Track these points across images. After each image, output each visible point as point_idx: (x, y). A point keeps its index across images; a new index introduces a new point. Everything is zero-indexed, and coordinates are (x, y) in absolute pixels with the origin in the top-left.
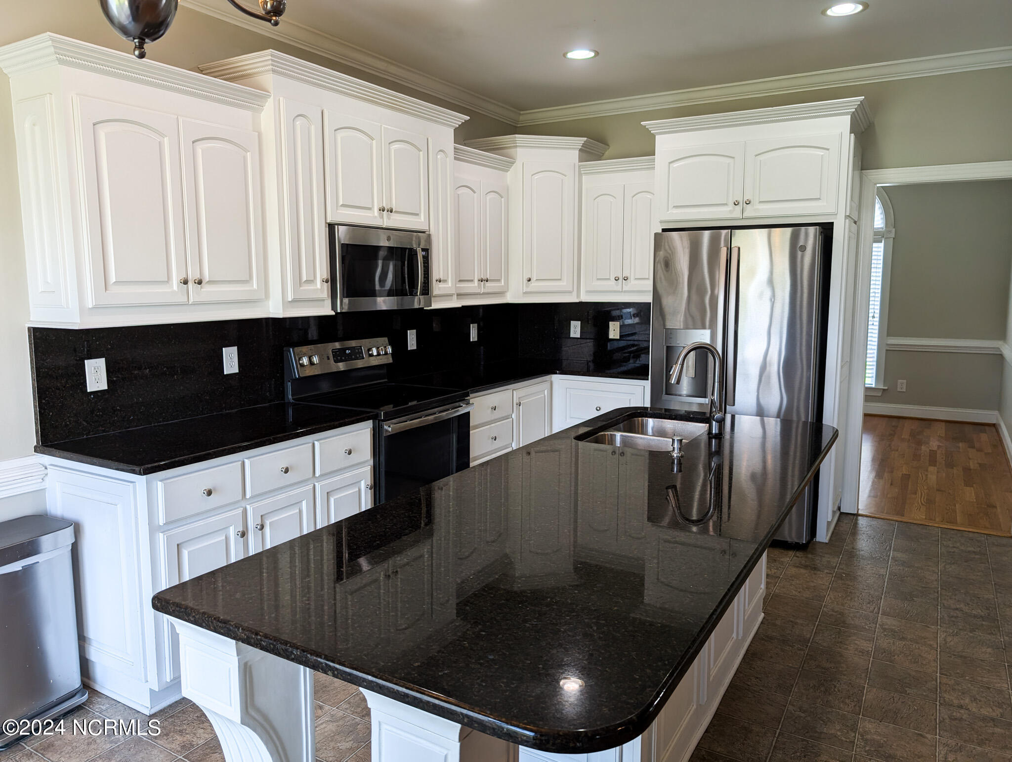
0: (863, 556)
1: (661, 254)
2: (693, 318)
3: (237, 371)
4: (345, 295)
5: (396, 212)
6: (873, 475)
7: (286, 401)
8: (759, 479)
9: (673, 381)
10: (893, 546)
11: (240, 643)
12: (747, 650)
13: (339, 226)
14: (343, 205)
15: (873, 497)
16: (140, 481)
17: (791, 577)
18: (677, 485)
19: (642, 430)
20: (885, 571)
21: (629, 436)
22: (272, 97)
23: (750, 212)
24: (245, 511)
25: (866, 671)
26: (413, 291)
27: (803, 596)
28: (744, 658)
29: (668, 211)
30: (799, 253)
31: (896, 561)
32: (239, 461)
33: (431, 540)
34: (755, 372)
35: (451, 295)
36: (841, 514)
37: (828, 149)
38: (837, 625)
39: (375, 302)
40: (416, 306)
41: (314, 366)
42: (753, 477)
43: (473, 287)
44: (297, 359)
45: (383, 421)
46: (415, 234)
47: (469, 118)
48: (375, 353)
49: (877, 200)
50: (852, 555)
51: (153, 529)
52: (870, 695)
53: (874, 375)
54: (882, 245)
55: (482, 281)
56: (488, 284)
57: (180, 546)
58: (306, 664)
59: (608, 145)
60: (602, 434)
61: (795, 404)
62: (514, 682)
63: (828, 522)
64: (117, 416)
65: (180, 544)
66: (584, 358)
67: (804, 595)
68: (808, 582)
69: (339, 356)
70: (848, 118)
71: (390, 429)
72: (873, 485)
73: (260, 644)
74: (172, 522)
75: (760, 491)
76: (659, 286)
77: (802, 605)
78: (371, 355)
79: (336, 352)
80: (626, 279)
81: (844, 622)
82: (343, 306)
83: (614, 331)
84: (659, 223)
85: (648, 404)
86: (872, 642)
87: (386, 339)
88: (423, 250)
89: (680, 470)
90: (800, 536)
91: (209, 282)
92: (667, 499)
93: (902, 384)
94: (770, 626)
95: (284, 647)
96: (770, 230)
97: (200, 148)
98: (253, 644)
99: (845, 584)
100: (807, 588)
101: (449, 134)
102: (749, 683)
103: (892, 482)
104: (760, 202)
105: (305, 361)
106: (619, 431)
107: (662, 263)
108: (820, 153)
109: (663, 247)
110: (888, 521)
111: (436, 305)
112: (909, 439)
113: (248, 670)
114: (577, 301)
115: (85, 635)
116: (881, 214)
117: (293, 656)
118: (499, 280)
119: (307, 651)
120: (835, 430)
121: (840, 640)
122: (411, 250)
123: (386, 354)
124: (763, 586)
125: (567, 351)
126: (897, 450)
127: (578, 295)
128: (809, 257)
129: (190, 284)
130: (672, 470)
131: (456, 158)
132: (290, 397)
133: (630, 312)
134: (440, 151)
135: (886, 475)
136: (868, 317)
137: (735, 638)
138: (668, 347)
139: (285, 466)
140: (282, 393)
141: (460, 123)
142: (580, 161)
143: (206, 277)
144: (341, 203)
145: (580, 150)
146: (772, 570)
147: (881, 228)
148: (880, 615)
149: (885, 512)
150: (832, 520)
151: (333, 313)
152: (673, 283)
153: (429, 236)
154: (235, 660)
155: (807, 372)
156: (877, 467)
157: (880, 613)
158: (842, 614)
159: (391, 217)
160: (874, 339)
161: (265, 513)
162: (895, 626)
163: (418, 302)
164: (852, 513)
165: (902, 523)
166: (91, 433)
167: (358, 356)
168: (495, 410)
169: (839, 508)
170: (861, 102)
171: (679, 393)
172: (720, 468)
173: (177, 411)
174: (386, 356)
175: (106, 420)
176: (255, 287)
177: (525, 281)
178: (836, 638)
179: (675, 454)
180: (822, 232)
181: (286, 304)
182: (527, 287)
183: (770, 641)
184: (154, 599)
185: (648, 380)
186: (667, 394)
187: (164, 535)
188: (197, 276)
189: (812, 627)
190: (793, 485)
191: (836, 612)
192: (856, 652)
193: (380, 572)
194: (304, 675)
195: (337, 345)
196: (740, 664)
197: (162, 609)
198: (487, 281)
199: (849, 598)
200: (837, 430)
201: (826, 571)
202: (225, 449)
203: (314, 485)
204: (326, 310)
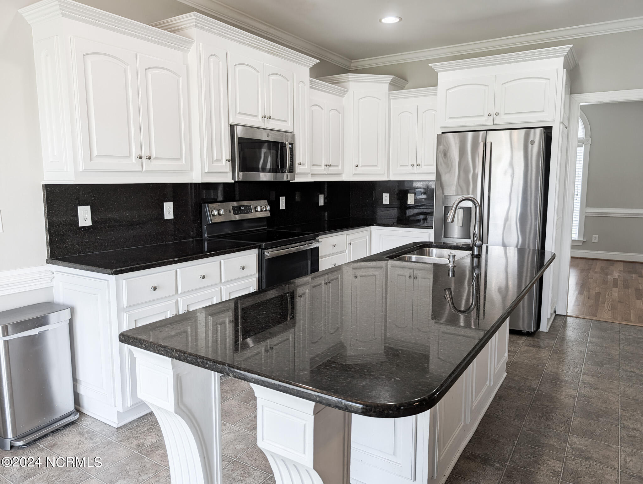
0: (570, 340)
1: (441, 147)
2: (461, 188)
3: (173, 218)
4: (241, 170)
5: (273, 119)
6: (577, 293)
7: (203, 238)
8: (504, 292)
9: (449, 220)
10: (589, 334)
11: (174, 359)
12: (496, 395)
13: (237, 126)
14: (239, 113)
15: (577, 305)
16: (112, 279)
17: (524, 352)
18: (451, 288)
19: (429, 254)
20: (585, 349)
21: (420, 258)
22: (195, 43)
23: (498, 120)
24: (177, 302)
25: (573, 407)
26: (283, 170)
27: (531, 363)
28: (494, 399)
29: (446, 120)
30: (530, 146)
31: (592, 343)
32: (174, 270)
33: (294, 329)
34: (501, 223)
35: (307, 174)
36: (556, 315)
37: (549, 79)
38: (554, 380)
39: (259, 175)
40: (285, 179)
41: (220, 216)
42: (500, 290)
43: (321, 169)
44: (210, 211)
45: (265, 249)
46: (285, 133)
47: (319, 61)
48: (259, 210)
49: (580, 120)
50: (563, 339)
51: (120, 310)
52: (575, 422)
53: (577, 232)
54: (583, 149)
55: (327, 166)
56: (331, 168)
57: (136, 321)
58: (215, 370)
59: (407, 81)
60: (404, 257)
61: (527, 242)
62: (349, 378)
63: (548, 319)
64: (97, 243)
65: (137, 320)
66: (391, 217)
67: (533, 363)
68: (535, 355)
69: (237, 210)
70: (562, 59)
71: (269, 255)
72: (576, 298)
73: (187, 359)
74: (132, 306)
75: (504, 299)
76: (439, 167)
77: (531, 368)
78: (257, 211)
79: (234, 208)
80: (418, 165)
81: (558, 379)
82: (240, 177)
83: (411, 200)
84: (440, 129)
85: (432, 240)
86: (576, 391)
87: (266, 201)
88: (290, 144)
89: (454, 275)
90: (530, 327)
91: (156, 158)
92: (445, 297)
93: (595, 238)
94: (510, 381)
95: (202, 360)
96: (511, 132)
97: (150, 73)
98: (182, 359)
99: (559, 356)
100: (534, 358)
101: (306, 71)
102: (497, 414)
103: (589, 297)
104: (505, 114)
105: (215, 213)
106: (414, 254)
107: (442, 152)
108: (544, 81)
109: (442, 143)
110: (587, 320)
111: (298, 179)
112: (600, 272)
113: (179, 379)
114: (387, 180)
115: (77, 378)
116: (582, 129)
117: (208, 366)
118: (338, 166)
119: (216, 362)
120: (553, 254)
121: (556, 389)
122: (282, 143)
123: (266, 210)
124: (506, 354)
125: (380, 213)
126: (592, 278)
127: (388, 176)
128: (536, 148)
129: (144, 159)
130: (449, 275)
131: (311, 87)
132: (206, 235)
133: (421, 191)
134: (301, 81)
135: (585, 292)
136: (574, 195)
137: (488, 384)
138: (445, 207)
139: (202, 275)
140: (200, 234)
141: (314, 65)
142: (390, 90)
143: (153, 156)
144: (238, 112)
145: (390, 84)
146: (512, 347)
147: (582, 138)
148: (582, 375)
149: (585, 314)
150: (550, 318)
151: (233, 181)
152: (449, 166)
153: (294, 135)
154: (171, 372)
155: (535, 221)
156: (579, 288)
157: (582, 373)
158: (557, 374)
159: (270, 122)
160: (577, 207)
161: (190, 303)
162: (591, 381)
163: (286, 177)
164: (563, 314)
165: (596, 321)
166: (81, 253)
167: (248, 211)
168: (335, 246)
169: (555, 312)
170: (571, 48)
171: (453, 237)
172: (479, 276)
173: (135, 241)
174: (266, 212)
175: (91, 245)
176: (184, 163)
177: (354, 167)
178: (553, 388)
179: (451, 265)
180: (545, 132)
181: (204, 174)
183: (511, 390)
184: (120, 335)
185: (432, 229)
186: (444, 237)
187: (127, 314)
188: (148, 154)
189: (538, 382)
190: (526, 281)
191: (553, 373)
192: (567, 396)
193: (262, 348)
194: (214, 377)
195: (235, 204)
196: (492, 402)
197: (126, 341)
198: (330, 166)
199: (562, 365)
200: (555, 254)
201: (546, 349)
202: (165, 262)
203: (221, 288)
204: (229, 179)
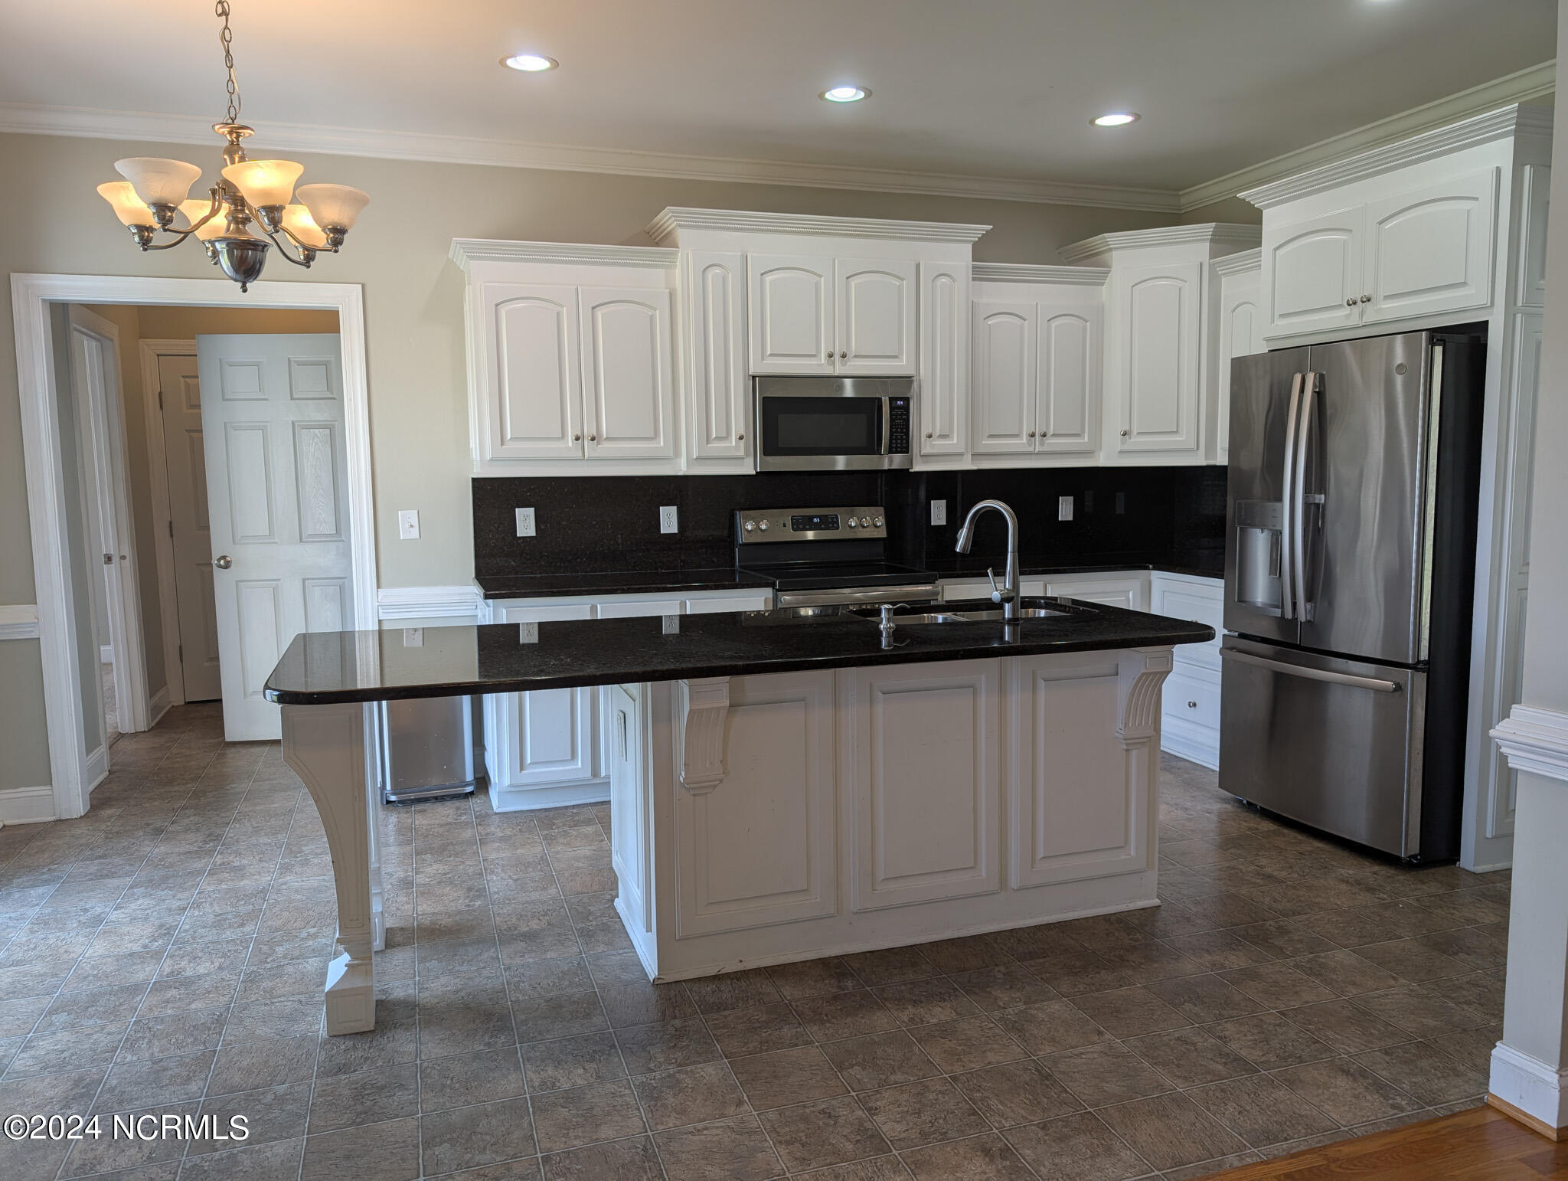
182: (1123, 443)
